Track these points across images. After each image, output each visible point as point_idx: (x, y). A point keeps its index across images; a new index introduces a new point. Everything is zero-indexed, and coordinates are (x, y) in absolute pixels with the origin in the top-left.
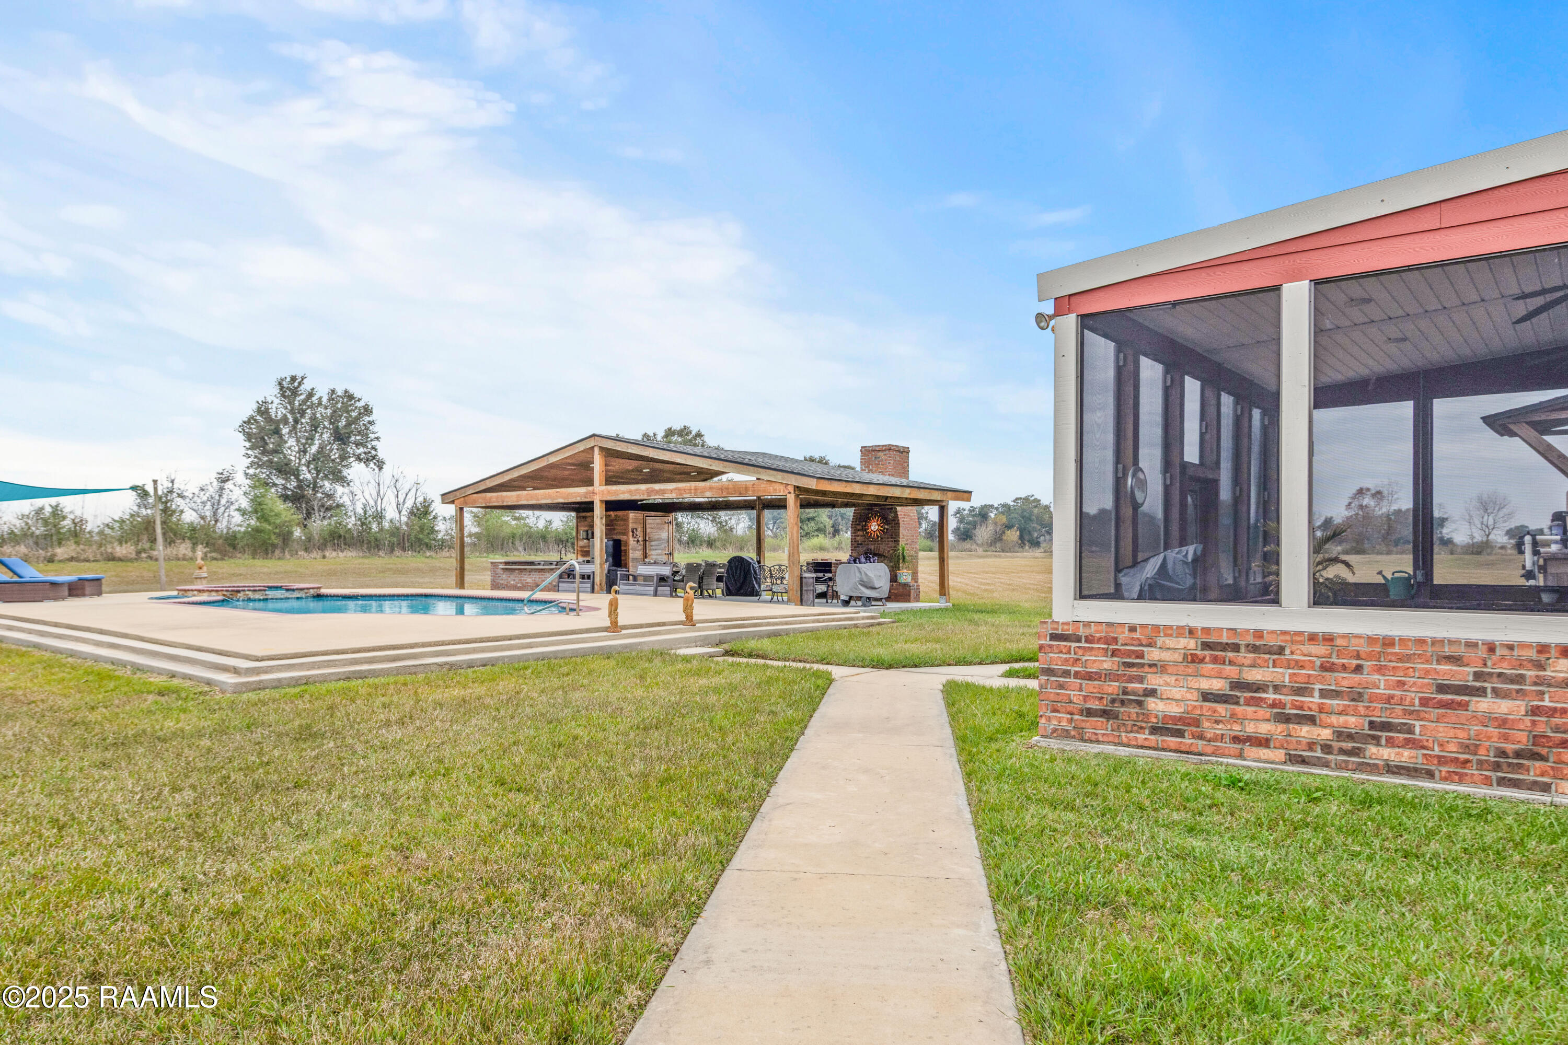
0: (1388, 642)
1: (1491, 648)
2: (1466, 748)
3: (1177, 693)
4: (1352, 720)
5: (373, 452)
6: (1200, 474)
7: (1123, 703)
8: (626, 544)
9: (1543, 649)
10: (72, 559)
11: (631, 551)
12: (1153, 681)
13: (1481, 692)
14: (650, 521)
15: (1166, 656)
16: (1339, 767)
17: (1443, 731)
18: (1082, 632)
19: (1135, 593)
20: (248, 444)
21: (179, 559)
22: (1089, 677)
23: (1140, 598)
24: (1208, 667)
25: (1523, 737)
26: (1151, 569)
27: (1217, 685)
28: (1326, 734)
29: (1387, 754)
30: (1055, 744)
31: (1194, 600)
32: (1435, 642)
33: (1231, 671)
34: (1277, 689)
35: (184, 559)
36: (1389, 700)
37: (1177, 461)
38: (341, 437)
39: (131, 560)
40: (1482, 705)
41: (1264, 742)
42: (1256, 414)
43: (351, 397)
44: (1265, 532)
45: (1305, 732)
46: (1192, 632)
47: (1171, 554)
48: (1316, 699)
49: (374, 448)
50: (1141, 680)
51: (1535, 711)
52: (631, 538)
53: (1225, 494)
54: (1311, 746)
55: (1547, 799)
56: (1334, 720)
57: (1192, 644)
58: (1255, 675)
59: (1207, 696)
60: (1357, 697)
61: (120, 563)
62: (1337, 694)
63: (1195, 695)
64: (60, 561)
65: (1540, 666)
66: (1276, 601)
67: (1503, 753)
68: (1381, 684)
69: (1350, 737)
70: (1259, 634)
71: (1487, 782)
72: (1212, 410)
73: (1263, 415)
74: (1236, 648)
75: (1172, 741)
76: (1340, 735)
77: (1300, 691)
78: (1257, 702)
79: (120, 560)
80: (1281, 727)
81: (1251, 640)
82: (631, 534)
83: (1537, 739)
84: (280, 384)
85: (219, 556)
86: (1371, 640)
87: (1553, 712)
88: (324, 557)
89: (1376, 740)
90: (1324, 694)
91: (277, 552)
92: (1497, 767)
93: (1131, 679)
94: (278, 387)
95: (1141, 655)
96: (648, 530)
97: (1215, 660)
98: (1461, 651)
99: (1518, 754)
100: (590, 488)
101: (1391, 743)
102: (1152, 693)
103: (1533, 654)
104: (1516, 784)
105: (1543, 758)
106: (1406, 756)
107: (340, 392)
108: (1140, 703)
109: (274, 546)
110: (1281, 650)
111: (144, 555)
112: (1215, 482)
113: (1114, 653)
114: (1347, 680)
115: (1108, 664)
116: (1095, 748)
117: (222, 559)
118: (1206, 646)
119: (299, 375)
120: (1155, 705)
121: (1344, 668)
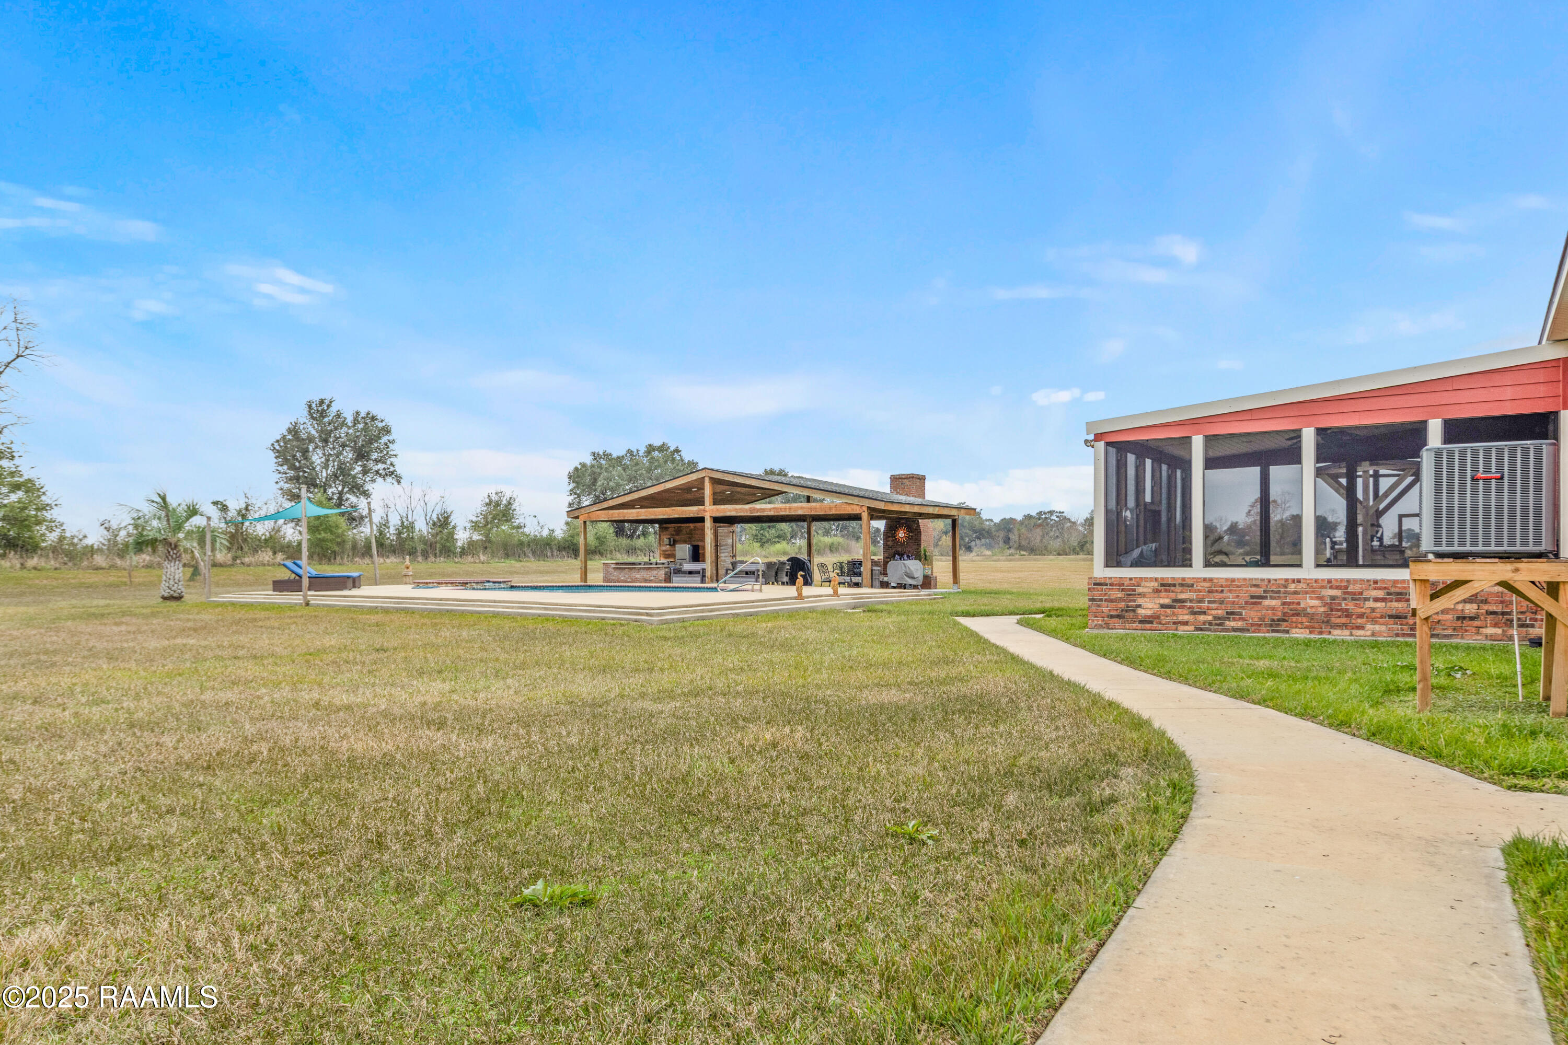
0: (1233, 580)
1: (1269, 581)
2: (1261, 619)
3: (1150, 605)
4: (1220, 612)
5: (392, 469)
6: (1153, 508)
7: (1127, 611)
9: (1287, 580)
12: (1140, 601)
13: (1265, 598)
15: (1145, 590)
16: (1215, 630)
17: (1253, 613)
18: (1108, 581)
19: (1129, 563)
20: (277, 461)
21: (264, 565)
22: (1112, 601)
23: (1131, 566)
24: (1163, 594)
25: (1280, 613)
26: (1136, 553)
27: (1167, 601)
28: (1210, 618)
29: (1232, 624)
30: (1096, 631)
31: (1156, 566)
32: (1250, 579)
33: (1172, 595)
34: (1191, 601)
35: (269, 565)
36: (1233, 603)
37: (1142, 503)
38: (361, 455)
40: (1267, 602)
41: (1186, 623)
42: (1179, 472)
43: (373, 419)
44: (1184, 537)
45: (1202, 618)
46: (1156, 579)
47: (1145, 548)
48: (1206, 604)
49: (392, 464)
50: (1134, 601)
51: (1284, 604)
53: (1164, 518)
54: (1204, 623)
55: (1287, 635)
56: (1213, 612)
57: (1156, 584)
58: (1182, 596)
59: (1162, 606)
60: (1222, 602)
61: (221, 569)
62: (1214, 602)
63: (1158, 606)
65: (1285, 587)
66: (1191, 566)
67: (1273, 620)
68: (1230, 597)
69: (1219, 618)
70: (1184, 579)
71: (1268, 631)
72: (1157, 474)
73: (1182, 472)
74: (1174, 585)
75: (1148, 626)
76: (1215, 618)
77: (1200, 602)
78: (1183, 607)
80: (1192, 617)
81: (1180, 582)
83: (1285, 614)
84: (310, 406)
86: (1227, 580)
87: (1290, 603)
89: (1229, 619)
90: (1209, 602)
91: (338, 558)
92: (1271, 625)
93: (1130, 601)
94: (307, 409)
95: (1134, 590)
97: (1166, 591)
98: (1259, 582)
99: (1278, 620)
100: (702, 507)
101: (1234, 620)
102: (1139, 606)
103: (1283, 582)
104: (1278, 631)
105: (1286, 621)
106: (1239, 624)
107: (363, 414)
108: (1134, 611)
109: (335, 553)
110: (1192, 585)
112: (1159, 512)
113: (1123, 590)
114: (1218, 596)
115: (1120, 595)
116: (1114, 631)
118: (1162, 585)
119: (328, 397)
120: (1141, 611)
121: (1217, 591)
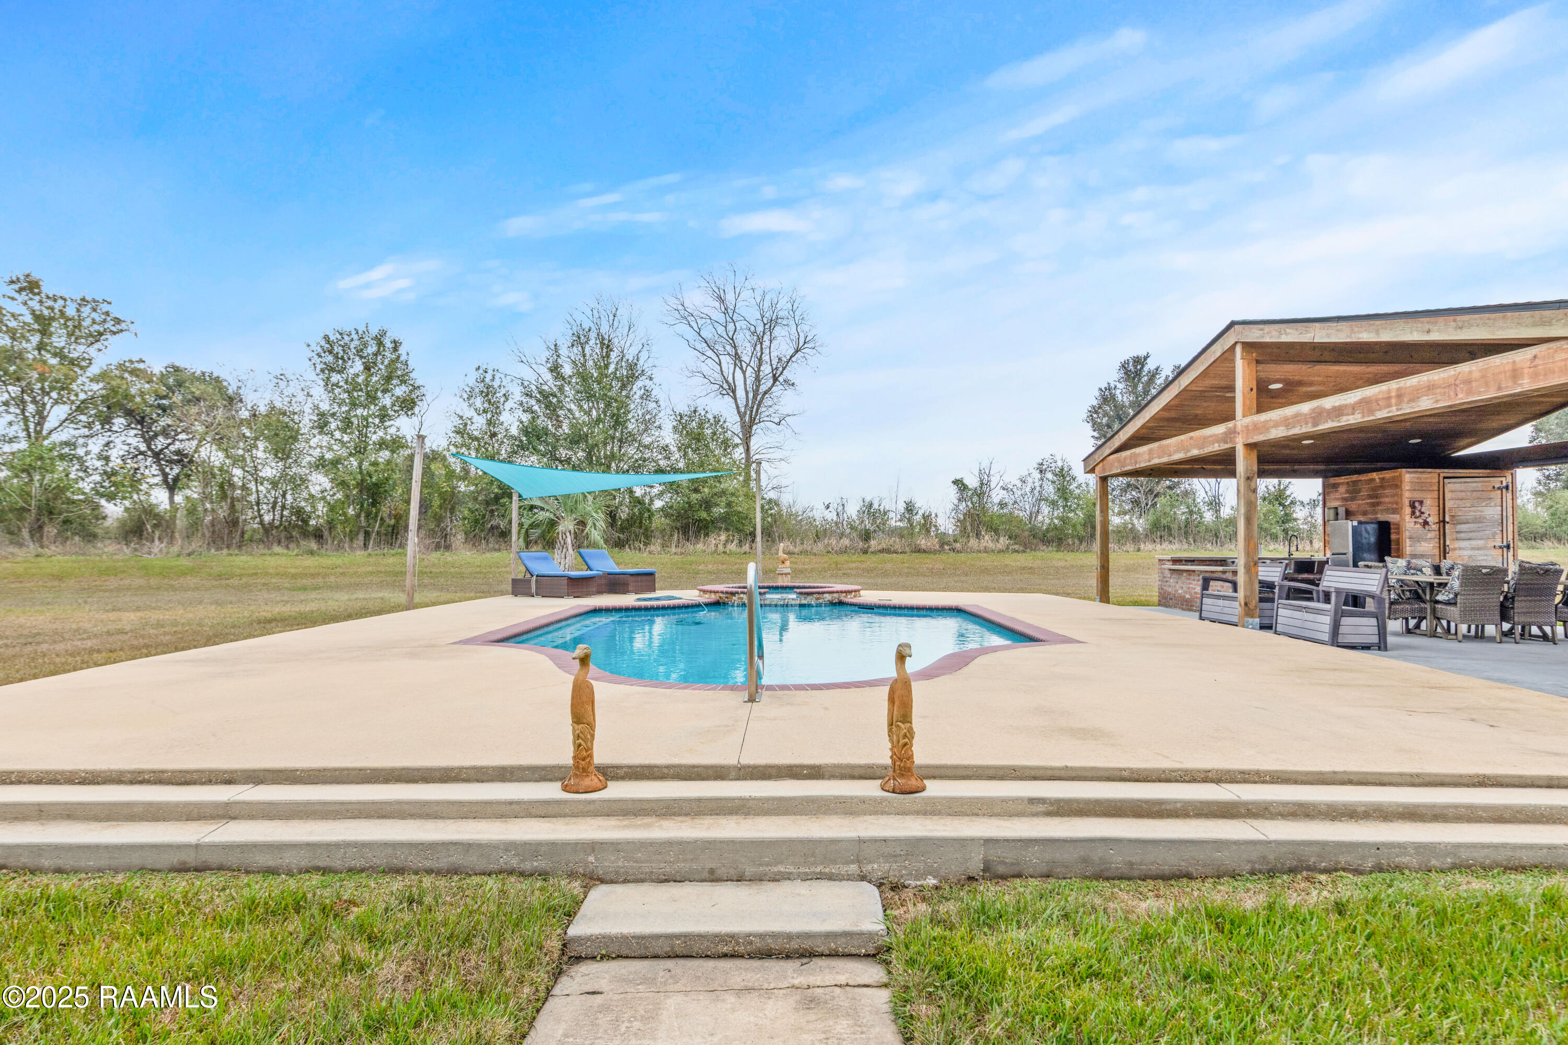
8: (1398, 527)
10: (882, 551)
11: (1408, 542)
14: (1452, 487)
20: (1096, 434)
39: (935, 552)
52: (1408, 518)
64: (872, 553)
79: (925, 551)
82: (1408, 510)
84: (1122, 366)
85: (1021, 548)
88: (1139, 550)
94: (1121, 370)
96: (1448, 505)
100: (1230, 424)
111: (946, 547)
117: (1024, 552)
119: (1142, 353)
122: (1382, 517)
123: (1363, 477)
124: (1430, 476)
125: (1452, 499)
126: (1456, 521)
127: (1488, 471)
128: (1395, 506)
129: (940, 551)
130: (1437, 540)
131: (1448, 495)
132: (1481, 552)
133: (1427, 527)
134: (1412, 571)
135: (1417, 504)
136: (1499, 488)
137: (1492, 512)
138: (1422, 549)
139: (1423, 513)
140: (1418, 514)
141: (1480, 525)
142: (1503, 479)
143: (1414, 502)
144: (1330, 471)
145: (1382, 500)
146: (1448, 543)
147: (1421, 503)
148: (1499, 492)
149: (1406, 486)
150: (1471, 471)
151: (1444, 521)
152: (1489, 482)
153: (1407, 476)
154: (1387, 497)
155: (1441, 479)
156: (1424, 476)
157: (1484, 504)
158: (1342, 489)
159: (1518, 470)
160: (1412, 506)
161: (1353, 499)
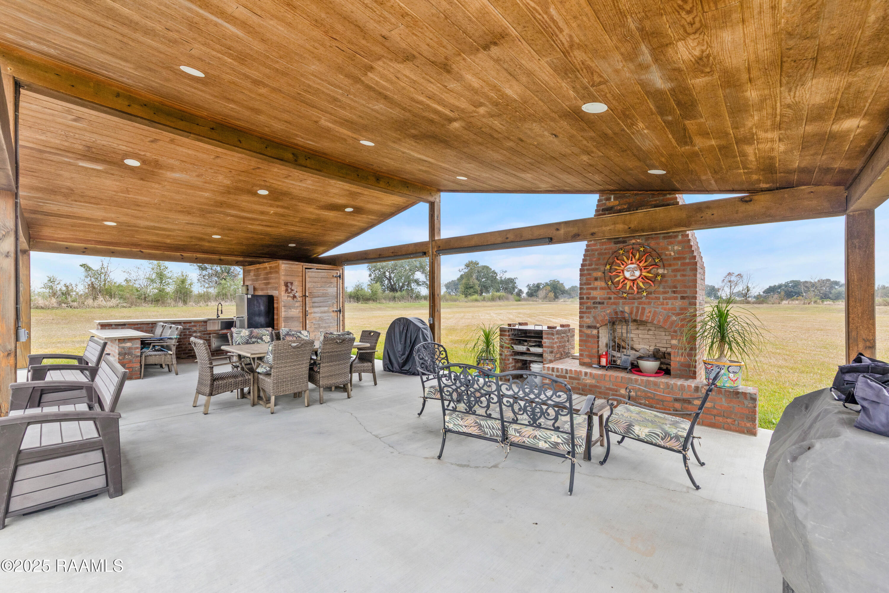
8: (278, 299)
11: (283, 309)
14: (310, 274)
52: (283, 293)
82: (283, 288)
96: (308, 285)
122: (271, 292)
123: (261, 266)
124: (298, 267)
125: (310, 282)
126: (313, 296)
127: (330, 266)
128: (276, 285)
129: (57, 308)
130: (301, 308)
131: (308, 279)
132: (326, 314)
133: (295, 299)
134: (253, 340)
135: (289, 285)
136: (336, 277)
137: (332, 290)
138: (292, 313)
139: (293, 290)
140: (289, 290)
141: (326, 298)
142: (338, 271)
143: (287, 283)
144: (246, 262)
145: (270, 281)
146: (307, 309)
147: (292, 283)
148: (336, 279)
149: (282, 273)
150: (321, 265)
151: (305, 296)
152: (330, 272)
153: (283, 266)
154: (273, 279)
155: (304, 269)
156: (293, 266)
157: (328, 286)
158: (252, 274)
159: (346, 267)
160: (286, 285)
161: (257, 280)
